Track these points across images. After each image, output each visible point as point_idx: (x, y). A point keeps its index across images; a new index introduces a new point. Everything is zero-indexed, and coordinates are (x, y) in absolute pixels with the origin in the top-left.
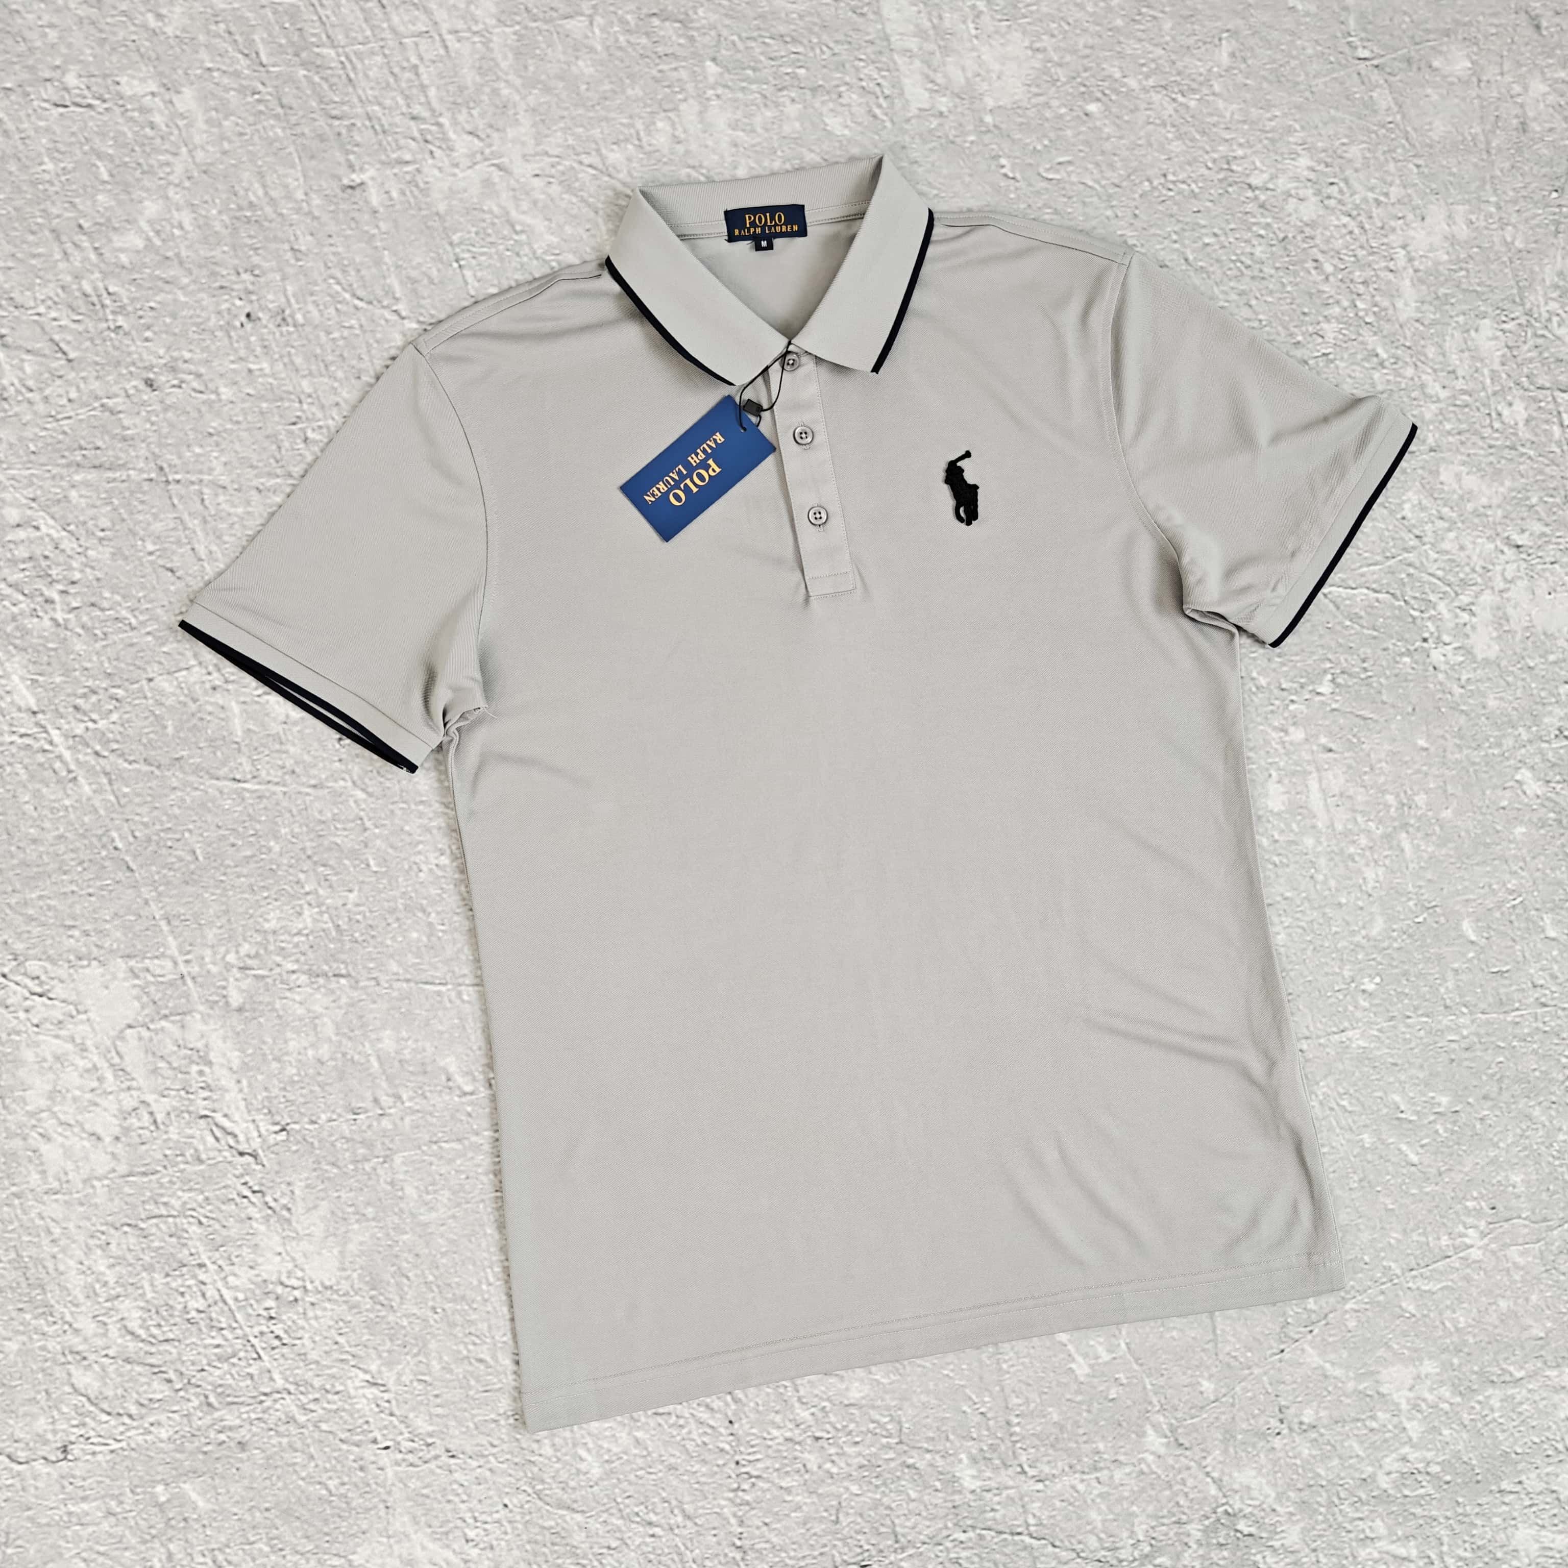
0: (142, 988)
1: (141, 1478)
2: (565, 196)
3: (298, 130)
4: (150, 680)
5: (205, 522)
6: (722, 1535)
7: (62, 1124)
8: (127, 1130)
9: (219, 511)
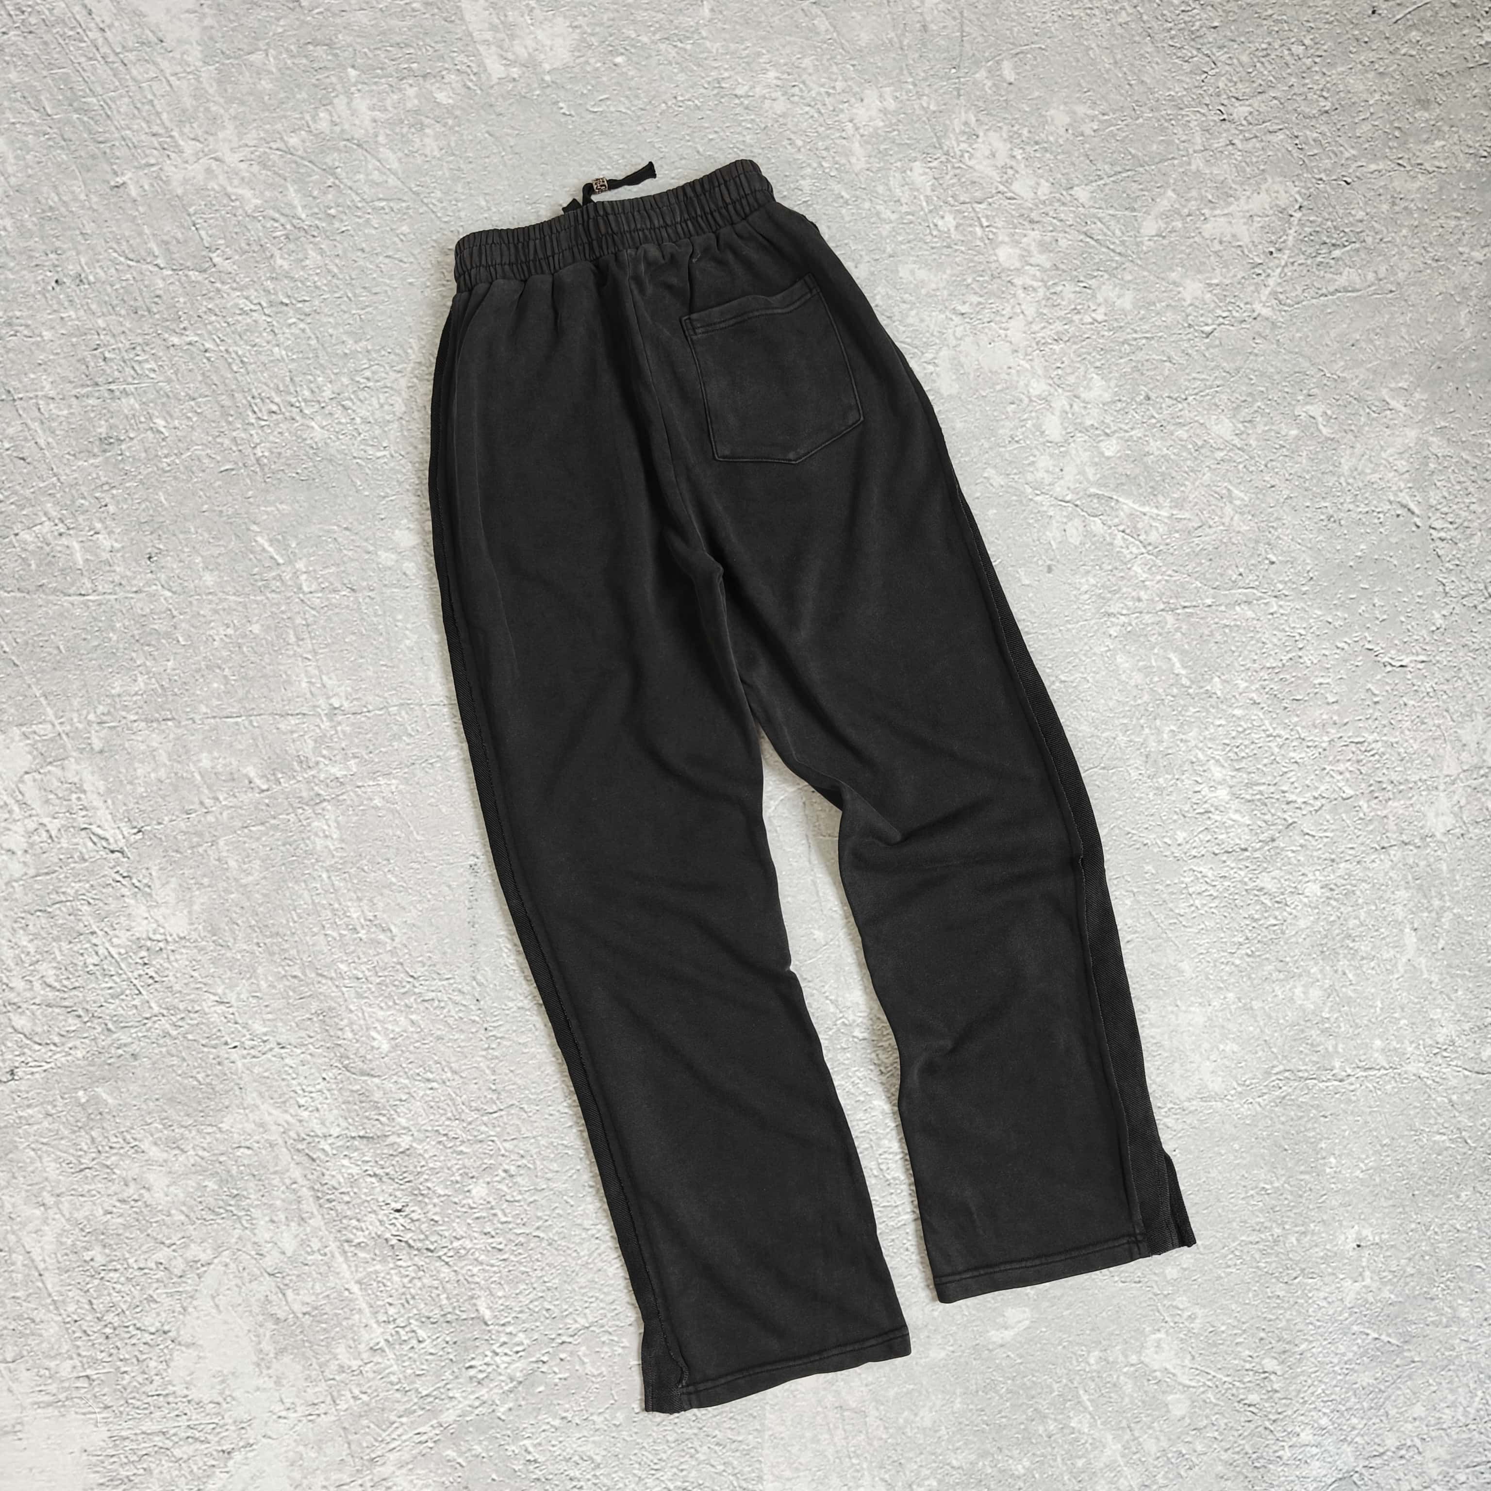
0: (32, 745)
1: (66, 1087)
2: (264, 172)
3: (77, 154)
4: (16, 535)
5: (42, 423)
6: (481, 1082)
8: (32, 845)
9: (51, 415)
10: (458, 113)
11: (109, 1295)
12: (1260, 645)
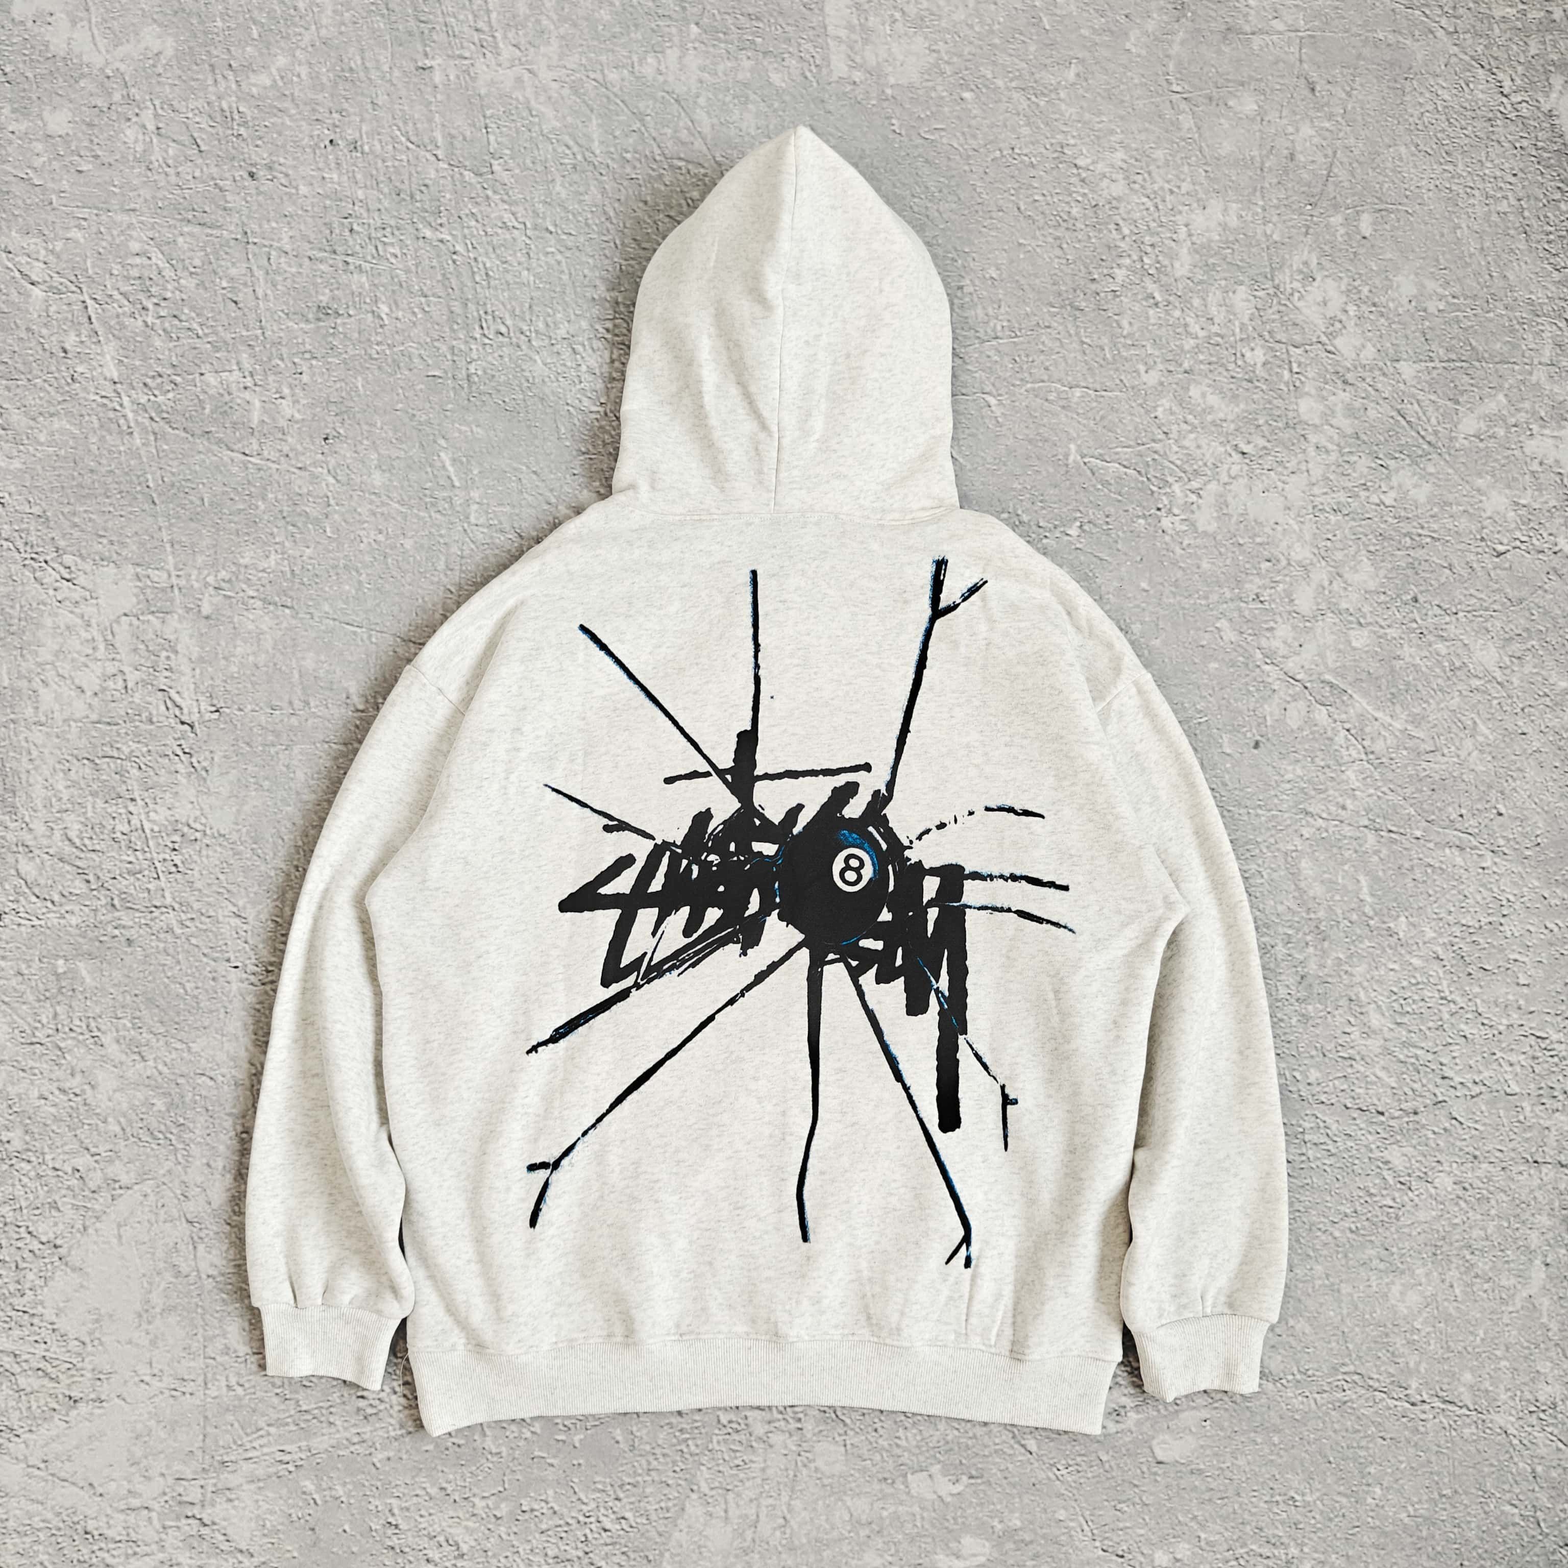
0: (142, 589)
1: (49, 951)
2: (573, 97)
3: (395, 26)
4: (202, 374)
5: (267, 273)
7: (59, 675)
8: (104, 689)
9: (278, 268)
10: (787, 98)
11: (13, 1185)
12: (1461, 897)
